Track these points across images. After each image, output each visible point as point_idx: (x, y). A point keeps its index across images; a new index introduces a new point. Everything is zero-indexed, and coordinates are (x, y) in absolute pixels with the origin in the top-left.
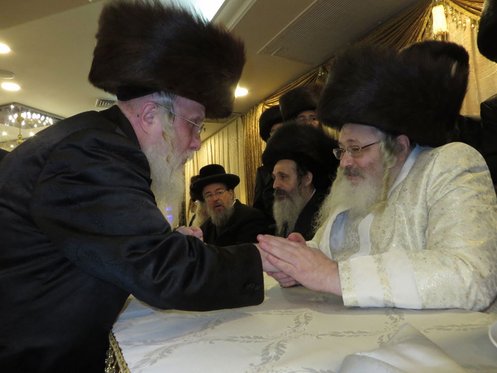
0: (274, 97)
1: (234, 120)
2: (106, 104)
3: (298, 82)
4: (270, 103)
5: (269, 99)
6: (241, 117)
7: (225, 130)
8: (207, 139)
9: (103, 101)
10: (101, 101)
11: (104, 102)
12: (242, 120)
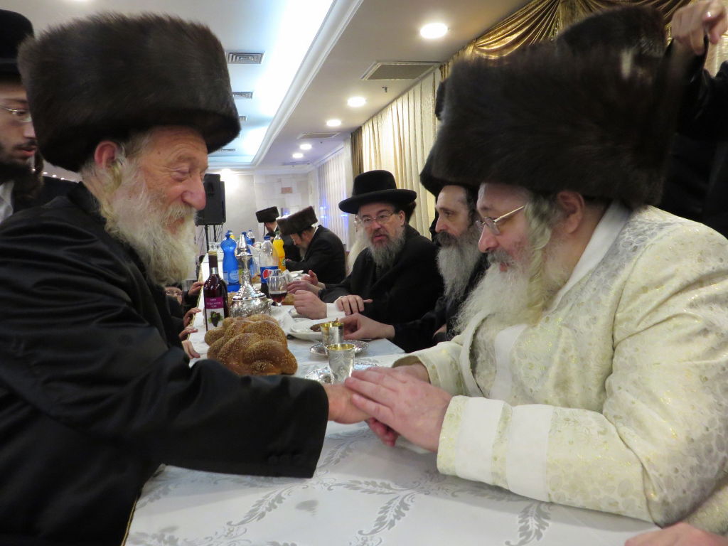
0: (489, 36)
1: (429, 73)
2: (238, 58)
3: (530, 8)
4: (483, 46)
5: (483, 39)
6: (440, 68)
7: (417, 88)
8: (391, 103)
9: (234, 54)
10: (231, 55)
11: (234, 56)
12: (442, 72)
